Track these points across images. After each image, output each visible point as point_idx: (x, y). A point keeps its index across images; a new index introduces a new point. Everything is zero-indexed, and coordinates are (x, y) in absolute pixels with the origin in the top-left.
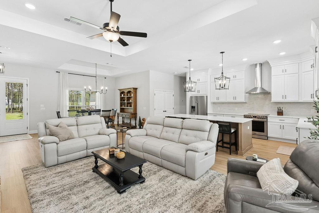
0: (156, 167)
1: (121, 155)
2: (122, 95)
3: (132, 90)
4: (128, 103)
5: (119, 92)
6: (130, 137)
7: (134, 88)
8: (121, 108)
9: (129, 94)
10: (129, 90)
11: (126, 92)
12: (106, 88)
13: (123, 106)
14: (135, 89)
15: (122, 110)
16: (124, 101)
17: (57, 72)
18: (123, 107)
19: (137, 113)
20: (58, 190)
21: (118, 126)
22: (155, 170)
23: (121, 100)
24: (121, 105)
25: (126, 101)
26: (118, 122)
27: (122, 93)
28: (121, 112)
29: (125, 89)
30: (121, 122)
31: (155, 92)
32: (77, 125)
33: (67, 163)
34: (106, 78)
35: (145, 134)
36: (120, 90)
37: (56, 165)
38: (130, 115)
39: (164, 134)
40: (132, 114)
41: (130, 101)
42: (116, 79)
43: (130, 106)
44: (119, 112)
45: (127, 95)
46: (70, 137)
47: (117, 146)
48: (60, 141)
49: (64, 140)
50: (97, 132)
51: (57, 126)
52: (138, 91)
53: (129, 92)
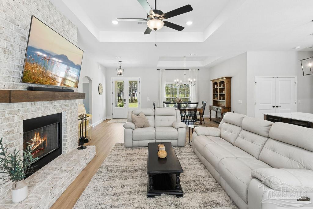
0: (214, 183)
1: (161, 154)
2: (215, 86)
3: (224, 80)
4: (221, 95)
5: (212, 83)
6: (196, 135)
7: (226, 78)
8: (213, 101)
9: (222, 85)
10: (222, 80)
11: (218, 82)
12: (195, 80)
13: (216, 98)
14: (229, 79)
15: (215, 103)
16: (217, 92)
17: (158, 70)
18: (216, 100)
19: (231, 107)
20: (115, 169)
21: (211, 120)
22: (208, 187)
23: (214, 92)
24: (214, 98)
25: (218, 94)
26: (210, 116)
27: (215, 84)
28: (214, 105)
29: (218, 79)
30: (213, 116)
31: (256, 80)
32: (154, 115)
33: (138, 148)
34: (199, 70)
35: (218, 135)
36: (212, 81)
37: (132, 147)
38: (221, 109)
39: (240, 141)
40: (224, 108)
41: (223, 93)
42: (210, 69)
43: (224, 99)
44: (212, 105)
45: (220, 86)
46: (146, 125)
47: (190, 142)
48: (136, 128)
49: (139, 127)
50: (170, 124)
51: (138, 115)
52: (232, 80)
53: (222, 82)
